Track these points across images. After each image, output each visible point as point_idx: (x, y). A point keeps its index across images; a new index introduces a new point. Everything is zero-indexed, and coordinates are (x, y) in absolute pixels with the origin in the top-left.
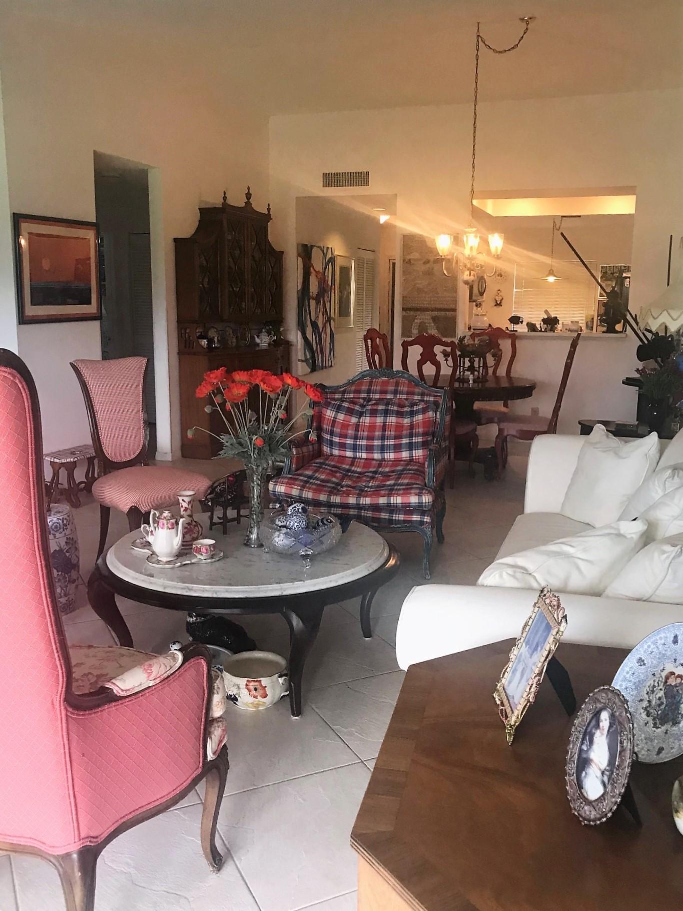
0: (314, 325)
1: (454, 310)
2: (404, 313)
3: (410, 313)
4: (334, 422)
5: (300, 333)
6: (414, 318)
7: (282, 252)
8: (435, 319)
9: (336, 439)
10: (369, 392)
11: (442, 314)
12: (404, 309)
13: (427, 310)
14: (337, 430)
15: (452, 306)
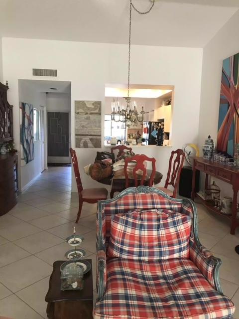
0: (27, 141)
1: (100, 136)
2: (77, 137)
3: (79, 137)
4: (124, 235)
5: (21, 146)
6: (81, 139)
7: (12, 106)
8: (91, 139)
9: (126, 248)
10: (135, 204)
11: (95, 137)
12: (76, 135)
13: (87, 135)
14: (127, 241)
15: (99, 134)
